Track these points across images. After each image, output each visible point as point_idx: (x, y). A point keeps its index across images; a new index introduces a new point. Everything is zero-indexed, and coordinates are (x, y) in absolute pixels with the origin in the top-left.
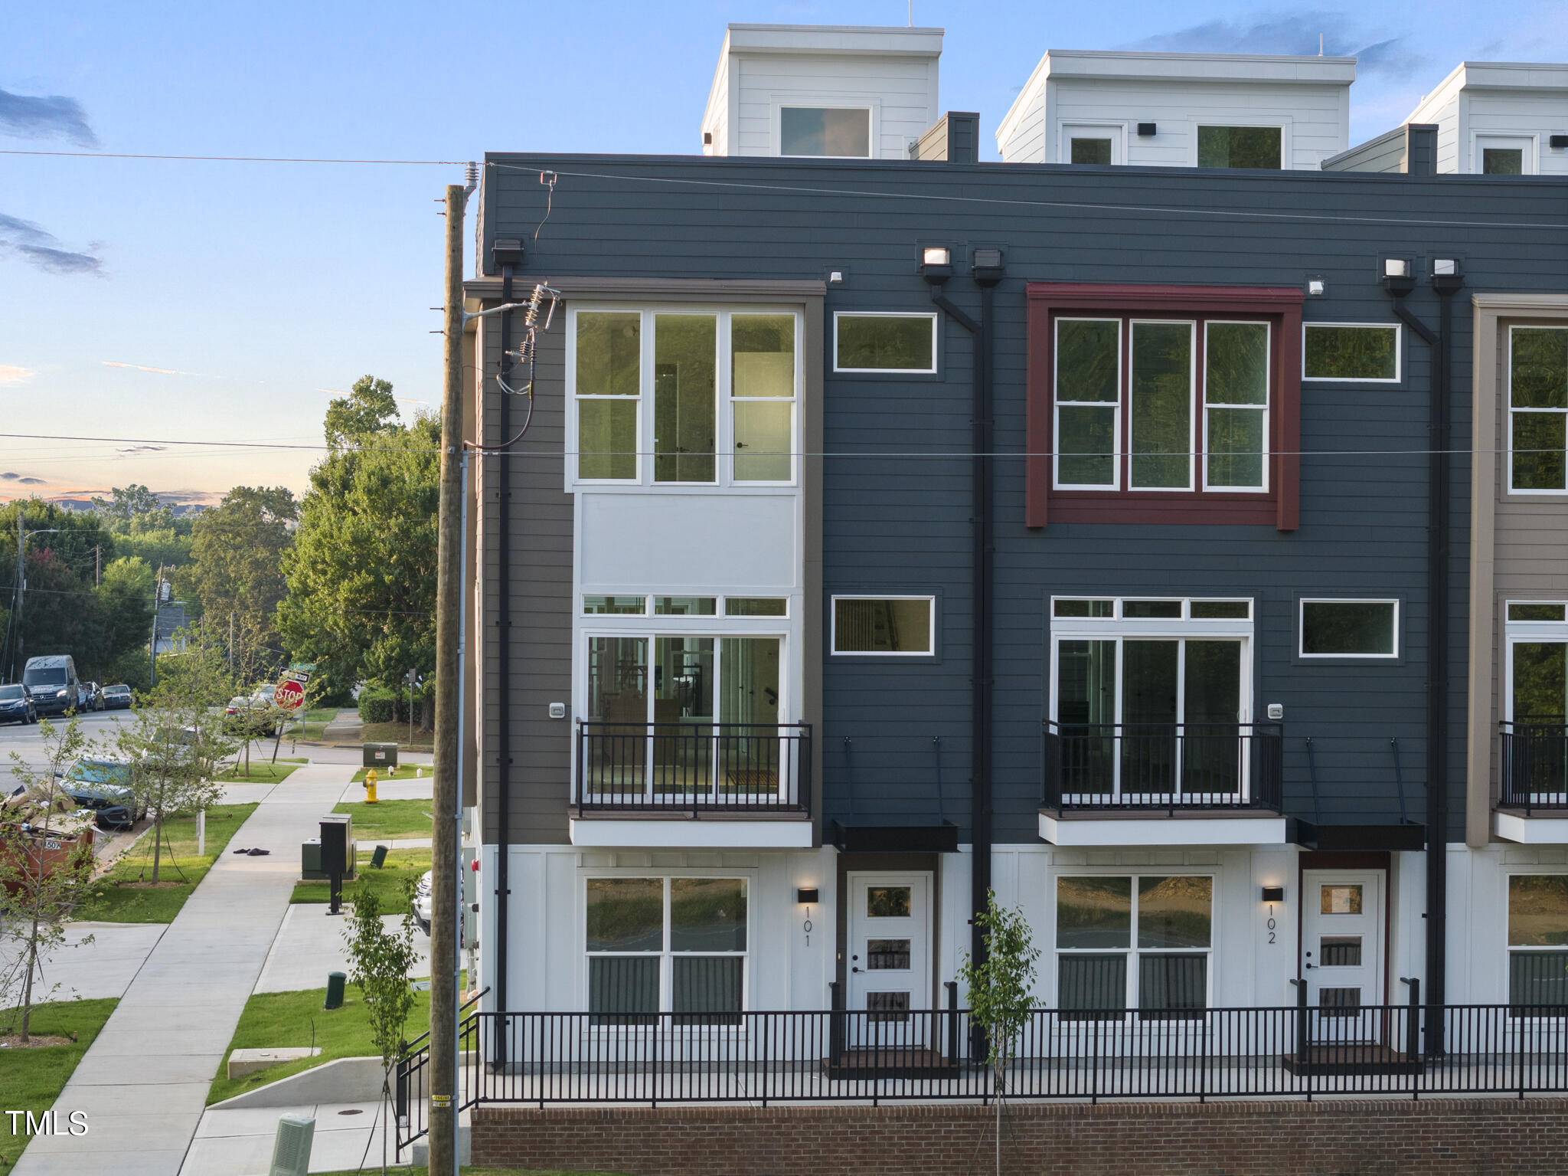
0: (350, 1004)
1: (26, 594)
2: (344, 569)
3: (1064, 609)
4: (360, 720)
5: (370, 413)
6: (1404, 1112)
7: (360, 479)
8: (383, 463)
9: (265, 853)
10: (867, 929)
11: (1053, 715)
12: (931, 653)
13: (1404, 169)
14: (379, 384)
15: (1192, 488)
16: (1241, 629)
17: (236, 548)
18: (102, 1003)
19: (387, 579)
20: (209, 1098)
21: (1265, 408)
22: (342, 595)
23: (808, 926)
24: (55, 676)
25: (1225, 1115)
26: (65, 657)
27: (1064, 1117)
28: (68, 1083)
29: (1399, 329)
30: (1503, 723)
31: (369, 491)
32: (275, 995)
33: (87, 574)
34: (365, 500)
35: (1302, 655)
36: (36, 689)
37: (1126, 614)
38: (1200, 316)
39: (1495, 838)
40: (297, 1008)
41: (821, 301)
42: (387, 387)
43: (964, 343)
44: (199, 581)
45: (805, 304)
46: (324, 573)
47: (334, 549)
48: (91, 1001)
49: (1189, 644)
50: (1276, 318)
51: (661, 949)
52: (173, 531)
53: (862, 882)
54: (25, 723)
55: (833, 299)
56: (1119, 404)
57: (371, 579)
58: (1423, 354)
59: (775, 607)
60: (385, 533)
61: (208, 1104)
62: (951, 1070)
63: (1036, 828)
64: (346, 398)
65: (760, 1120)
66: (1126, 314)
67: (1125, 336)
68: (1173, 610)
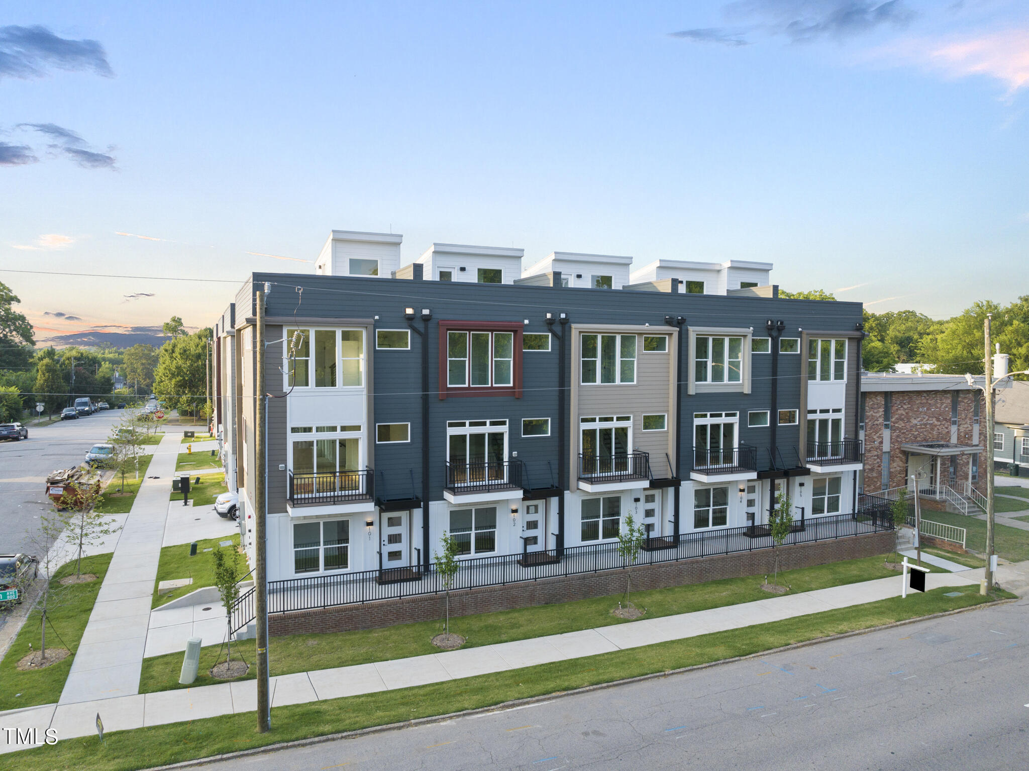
0: (199, 553)
1: (75, 380)
2: (173, 376)
3: (451, 425)
4: (178, 415)
5: (176, 326)
6: (563, 581)
7: (177, 350)
8: (184, 345)
9: (158, 478)
10: (388, 531)
11: (448, 460)
12: (409, 441)
13: (552, 285)
14: (178, 318)
15: (490, 385)
16: (504, 429)
17: (136, 360)
18: (106, 555)
19: (187, 378)
20: (152, 606)
21: (512, 359)
22: (173, 383)
23: (370, 534)
24: (85, 404)
25: (511, 589)
26: (87, 398)
27: (462, 596)
28: (96, 601)
29: (550, 335)
30: (580, 454)
31: (180, 354)
32: (170, 547)
33: (93, 372)
34: (179, 356)
35: (523, 436)
36: (79, 408)
37: (470, 426)
38: (492, 331)
39: (578, 489)
40: (180, 554)
41: (372, 326)
42: (180, 319)
43: (419, 340)
44: (126, 368)
45: (367, 327)
46: (167, 376)
47: (170, 370)
48: (103, 554)
49: (489, 434)
50: (515, 332)
51: (320, 546)
52: (117, 354)
53: (386, 516)
54: (75, 419)
55: (376, 325)
56: (468, 359)
57: (181, 378)
58: (557, 342)
59: (358, 428)
60: (186, 365)
61: (152, 609)
62: (418, 577)
63: (443, 496)
64: (169, 322)
65: (362, 609)
66: (470, 330)
67: (469, 337)
68: (484, 424)
